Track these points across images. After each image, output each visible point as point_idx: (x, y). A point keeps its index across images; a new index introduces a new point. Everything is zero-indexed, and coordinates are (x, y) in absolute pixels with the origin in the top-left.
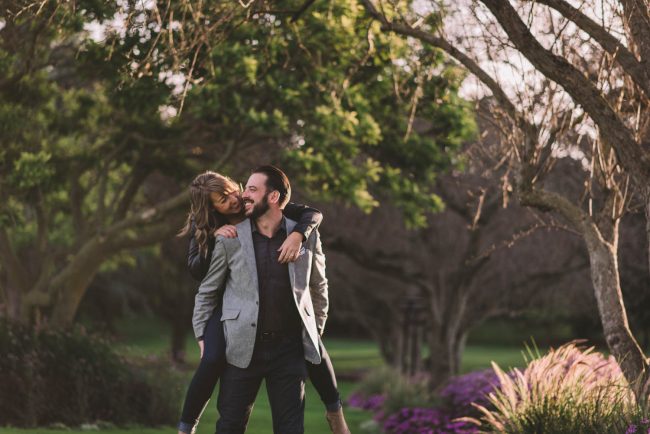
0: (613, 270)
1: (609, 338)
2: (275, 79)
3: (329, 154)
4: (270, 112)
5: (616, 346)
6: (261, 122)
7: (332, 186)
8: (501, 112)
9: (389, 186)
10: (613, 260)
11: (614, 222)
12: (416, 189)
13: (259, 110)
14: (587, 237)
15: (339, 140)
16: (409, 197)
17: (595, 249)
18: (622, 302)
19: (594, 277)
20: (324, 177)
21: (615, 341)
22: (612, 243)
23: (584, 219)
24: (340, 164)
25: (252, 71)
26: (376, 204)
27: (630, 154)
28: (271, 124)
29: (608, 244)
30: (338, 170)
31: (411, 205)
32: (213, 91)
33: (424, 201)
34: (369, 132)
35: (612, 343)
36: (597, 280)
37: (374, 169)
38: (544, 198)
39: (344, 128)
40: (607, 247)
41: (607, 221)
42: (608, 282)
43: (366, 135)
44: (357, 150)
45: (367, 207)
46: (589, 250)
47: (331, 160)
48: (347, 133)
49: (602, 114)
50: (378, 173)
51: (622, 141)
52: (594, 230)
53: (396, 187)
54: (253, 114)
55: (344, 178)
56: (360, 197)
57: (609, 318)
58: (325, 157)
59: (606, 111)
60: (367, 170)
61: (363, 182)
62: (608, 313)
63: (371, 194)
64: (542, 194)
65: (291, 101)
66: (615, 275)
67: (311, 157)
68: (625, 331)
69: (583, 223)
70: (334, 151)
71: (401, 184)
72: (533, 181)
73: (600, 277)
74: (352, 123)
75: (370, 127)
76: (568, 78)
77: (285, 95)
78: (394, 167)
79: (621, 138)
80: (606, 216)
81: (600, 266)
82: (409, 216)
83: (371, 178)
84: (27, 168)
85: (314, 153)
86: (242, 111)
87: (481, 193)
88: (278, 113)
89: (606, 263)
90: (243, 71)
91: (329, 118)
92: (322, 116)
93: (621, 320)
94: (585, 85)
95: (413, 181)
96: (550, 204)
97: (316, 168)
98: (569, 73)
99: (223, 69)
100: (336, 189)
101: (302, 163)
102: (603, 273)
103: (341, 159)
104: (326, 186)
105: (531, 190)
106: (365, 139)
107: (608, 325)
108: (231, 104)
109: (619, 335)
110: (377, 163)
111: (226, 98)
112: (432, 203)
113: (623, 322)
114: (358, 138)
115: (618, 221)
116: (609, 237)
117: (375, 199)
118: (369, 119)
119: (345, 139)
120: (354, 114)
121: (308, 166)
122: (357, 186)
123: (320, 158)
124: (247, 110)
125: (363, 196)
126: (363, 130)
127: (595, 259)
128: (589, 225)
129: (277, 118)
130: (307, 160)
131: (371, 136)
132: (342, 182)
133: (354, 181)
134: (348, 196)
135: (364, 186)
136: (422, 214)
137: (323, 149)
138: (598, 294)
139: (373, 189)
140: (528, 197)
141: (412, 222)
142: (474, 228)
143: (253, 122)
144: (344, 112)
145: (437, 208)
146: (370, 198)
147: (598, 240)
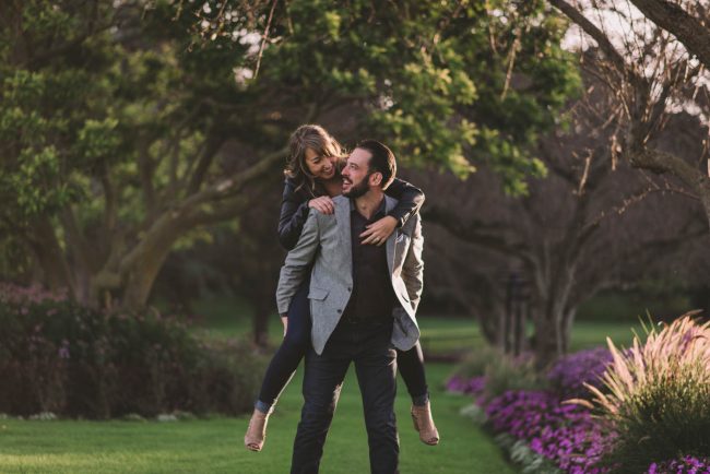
2: (360, 35)
3: (419, 116)
4: (355, 71)
6: (345, 83)
7: (424, 151)
8: (608, 65)
9: (487, 150)
12: (516, 153)
13: (342, 70)
14: (706, 200)
15: (431, 100)
16: (508, 161)
20: (415, 142)
23: (702, 181)
24: (432, 127)
25: (334, 27)
26: (473, 169)
28: (357, 84)
30: (430, 133)
31: (511, 170)
32: (292, 49)
33: (525, 166)
34: (463, 90)
37: (469, 131)
38: (658, 158)
39: (436, 87)
43: (461, 94)
44: (451, 111)
45: (462, 173)
47: (423, 122)
48: (439, 93)
50: (474, 136)
53: (494, 149)
54: (336, 73)
55: (437, 142)
56: (455, 163)
58: (416, 120)
60: (462, 132)
61: (458, 146)
63: (466, 158)
64: (655, 154)
65: (377, 58)
67: (400, 120)
69: (701, 185)
70: (426, 113)
71: (500, 146)
72: (645, 140)
74: (444, 81)
75: (464, 85)
76: (682, 26)
77: (371, 52)
78: (491, 128)
82: (508, 182)
83: (467, 141)
84: (92, 136)
85: (404, 116)
86: (324, 71)
87: (587, 155)
88: (364, 72)
90: (325, 27)
91: (420, 77)
92: (412, 75)
94: (700, 34)
95: (512, 144)
96: (664, 165)
97: (406, 131)
98: (682, 21)
99: (302, 25)
100: (429, 154)
101: (391, 126)
103: (434, 121)
104: (417, 151)
105: (643, 151)
106: (459, 99)
108: (311, 63)
110: (472, 125)
111: (306, 58)
112: (534, 168)
114: (452, 97)
117: (472, 164)
118: (463, 76)
119: (436, 99)
120: (446, 71)
121: (398, 130)
122: (452, 150)
123: (410, 120)
124: (330, 70)
125: (459, 162)
126: (457, 88)
129: (363, 78)
130: (396, 123)
131: (466, 95)
132: (435, 146)
133: (448, 145)
134: (442, 161)
135: (459, 150)
136: (522, 181)
137: (413, 110)
139: (468, 153)
140: (640, 158)
141: (513, 189)
142: (580, 193)
143: (336, 81)
144: (436, 69)
145: (540, 174)
146: (466, 163)
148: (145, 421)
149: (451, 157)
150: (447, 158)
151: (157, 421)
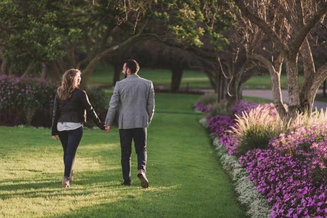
1: (275, 105)
3: (184, 26)
4: (163, 12)
5: (277, 108)
6: (159, 17)
10: (278, 78)
11: (280, 64)
12: (218, 36)
13: (158, 12)
14: (270, 70)
16: (215, 39)
17: (272, 74)
18: (280, 93)
20: (183, 34)
22: (279, 72)
23: (269, 64)
24: (189, 29)
26: (202, 44)
28: (163, 17)
29: (277, 73)
30: (188, 31)
31: (216, 42)
33: (221, 41)
34: (200, 17)
37: (201, 31)
38: (256, 57)
40: (276, 74)
41: (278, 64)
42: (276, 86)
44: (195, 24)
45: (199, 45)
47: (185, 28)
50: (203, 33)
52: (272, 68)
53: (211, 34)
54: (156, 13)
55: (190, 34)
56: (196, 42)
58: (183, 28)
59: (273, 34)
60: (199, 31)
62: (276, 96)
63: (201, 40)
65: (170, 8)
66: (278, 83)
67: (178, 29)
68: (281, 103)
69: (269, 66)
70: (187, 24)
71: (213, 33)
73: (274, 84)
74: (193, 15)
75: (200, 15)
77: (168, 5)
80: (278, 62)
81: (274, 80)
82: (216, 46)
83: (201, 34)
84: (73, 35)
86: (152, 12)
88: (166, 13)
92: (183, 13)
93: (280, 99)
95: (217, 33)
96: (258, 59)
97: (180, 32)
100: (187, 38)
103: (189, 27)
104: (183, 37)
105: (251, 54)
106: (198, 20)
107: (275, 100)
109: (278, 104)
110: (203, 29)
112: (225, 41)
114: (196, 19)
115: (282, 64)
116: (278, 70)
118: (200, 13)
120: (194, 12)
123: (181, 28)
124: (154, 12)
125: (197, 41)
126: (197, 17)
127: (272, 78)
128: (271, 66)
129: (165, 15)
130: (176, 30)
131: (201, 19)
133: (194, 36)
134: (192, 41)
135: (198, 37)
136: (221, 46)
137: (182, 24)
138: (273, 90)
139: (201, 38)
140: (250, 57)
141: (217, 49)
143: (156, 16)
144: (191, 11)
145: (227, 43)
146: (200, 42)
147: (273, 71)
148: (89, 129)
149: (195, 40)
151: (93, 130)
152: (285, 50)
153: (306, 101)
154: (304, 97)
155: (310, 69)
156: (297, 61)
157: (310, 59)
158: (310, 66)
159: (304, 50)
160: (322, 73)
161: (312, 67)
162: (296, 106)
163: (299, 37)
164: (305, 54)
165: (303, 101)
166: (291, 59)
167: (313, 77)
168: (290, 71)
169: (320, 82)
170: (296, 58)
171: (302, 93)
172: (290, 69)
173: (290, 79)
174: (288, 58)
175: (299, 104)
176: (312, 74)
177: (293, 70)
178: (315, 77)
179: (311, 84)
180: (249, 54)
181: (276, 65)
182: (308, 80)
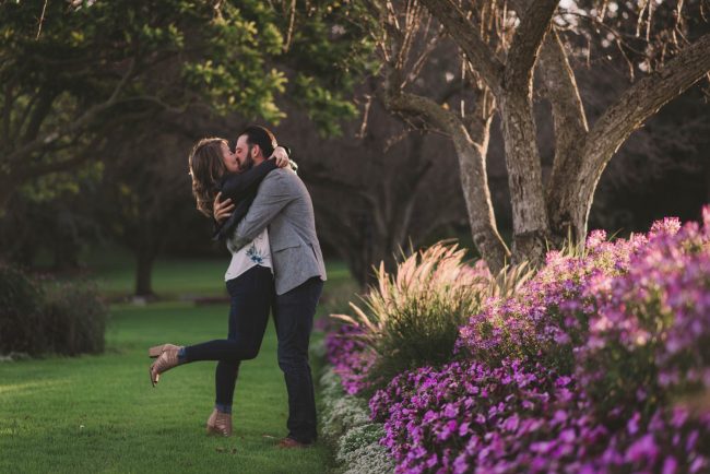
0: (480, 171)
1: (476, 237)
3: (232, 67)
4: (165, 27)
5: (482, 245)
6: (155, 39)
7: (238, 99)
9: (304, 95)
10: (481, 160)
11: (484, 122)
12: (329, 97)
13: (153, 27)
14: (455, 139)
15: (241, 51)
16: (322, 105)
17: (463, 150)
18: (489, 201)
19: (462, 178)
20: (230, 91)
21: (482, 239)
22: (481, 144)
23: (452, 121)
24: (244, 76)
26: (284, 115)
27: (480, 55)
28: (166, 39)
29: (476, 145)
30: (245, 83)
31: (328, 114)
32: (103, 8)
33: (339, 109)
34: (272, 41)
35: (479, 241)
36: (465, 180)
37: (279, 79)
38: (412, 102)
39: (243, 39)
40: (475, 148)
41: (478, 122)
42: (476, 182)
43: (269, 44)
44: (261, 61)
45: (275, 119)
46: (459, 151)
47: (234, 72)
48: (248, 44)
49: (449, 17)
50: (283, 84)
51: (470, 43)
52: (462, 132)
54: (147, 30)
55: (250, 91)
56: (266, 109)
57: (476, 218)
58: (228, 70)
59: (453, 15)
60: (272, 81)
61: (269, 93)
62: (475, 213)
63: (277, 105)
64: (410, 98)
65: (186, 13)
66: (482, 175)
67: (211, 70)
68: (491, 229)
69: (452, 125)
70: (237, 63)
71: (315, 91)
72: (402, 86)
73: (468, 178)
74: (251, 32)
75: (273, 37)
77: (180, 7)
78: (307, 76)
79: (470, 39)
80: (478, 117)
81: (468, 166)
82: (323, 124)
83: (277, 89)
85: (215, 66)
86: (136, 28)
87: (366, 101)
88: (173, 29)
89: (473, 163)
91: (228, 29)
92: (220, 27)
93: (487, 219)
95: (325, 88)
96: (419, 108)
97: (218, 80)
100: (242, 102)
101: (202, 76)
102: (470, 174)
103: (245, 70)
104: (232, 99)
105: (399, 95)
106: (269, 49)
107: (475, 225)
108: (125, 20)
109: (484, 233)
110: (281, 74)
113: (489, 221)
114: (262, 46)
115: (490, 121)
116: (479, 138)
117: (282, 110)
118: (272, 28)
119: (245, 49)
120: (253, 23)
121: (208, 79)
122: (263, 99)
123: (221, 70)
124: (142, 26)
125: (269, 107)
126: (265, 41)
127: (463, 159)
128: (457, 127)
129: (172, 34)
130: (207, 72)
131: (275, 45)
132: (248, 95)
133: (260, 93)
134: (254, 109)
135: (270, 98)
136: (336, 123)
137: (225, 61)
138: (466, 194)
139: (279, 101)
140: (396, 102)
141: (328, 131)
142: (362, 136)
143: (146, 37)
144: (243, 22)
145: (352, 114)
146: (277, 109)
147: (467, 141)
149: (263, 105)
150: (259, 106)
152: (493, 64)
153: (567, 217)
154: (558, 207)
155: (571, 121)
156: (530, 95)
157: (572, 95)
158: (571, 114)
159: (553, 68)
160: (608, 129)
161: (579, 115)
162: (536, 232)
163: (532, 15)
164: (555, 80)
165: (556, 218)
166: (511, 89)
167: (582, 145)
168: (511, 125)
169: (603, 157)
170: (527, 83)
171: (552, 194)
172: (513, 120)
173: (514, 150)
174: (503, 86)
175: (545, 227)
176: (577, 136)
177: (522, 124)
178: (588, 143)
179: (579, 166)
180: (391, 93)
181: (472, 126)
182: (568, 155)
